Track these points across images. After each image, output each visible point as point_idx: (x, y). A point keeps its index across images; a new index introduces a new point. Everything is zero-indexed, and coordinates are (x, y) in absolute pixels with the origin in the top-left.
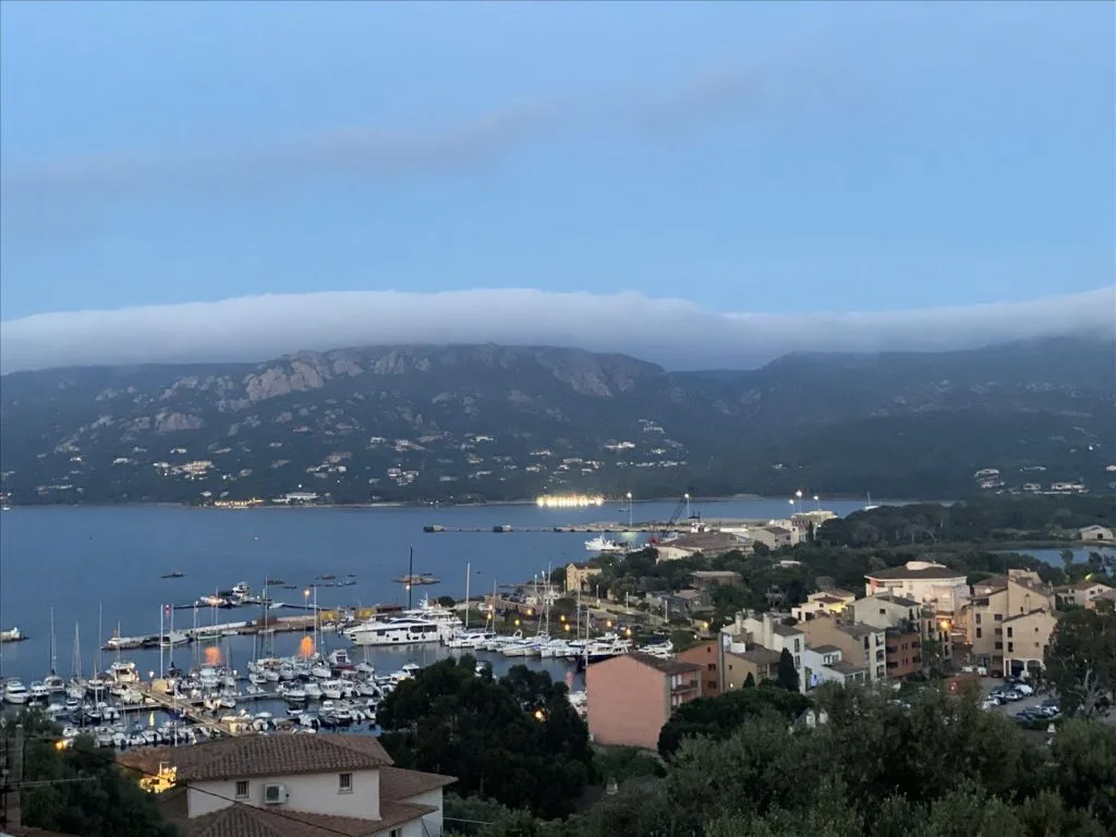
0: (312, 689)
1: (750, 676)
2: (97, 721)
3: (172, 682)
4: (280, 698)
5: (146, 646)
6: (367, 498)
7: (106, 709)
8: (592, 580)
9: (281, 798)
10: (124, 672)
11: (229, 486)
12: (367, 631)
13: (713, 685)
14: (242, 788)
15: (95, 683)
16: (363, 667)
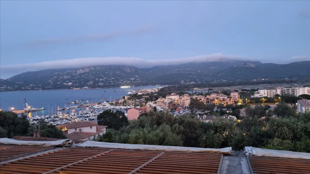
0: (88, 115)
1: (150, 110)
2: (56, 121)
3: (67, 115)
4: (83, 116)
5: (64, 110)
6: (96, 88)
7: (57, 119)
8: (129, 98)
9: (82, 130)
10: (60, 114)
11: (75, 86)
12: (96, 106)
13: (145, 111)
14: (76, 129)
15: (55, 115)
16: (96, 111)
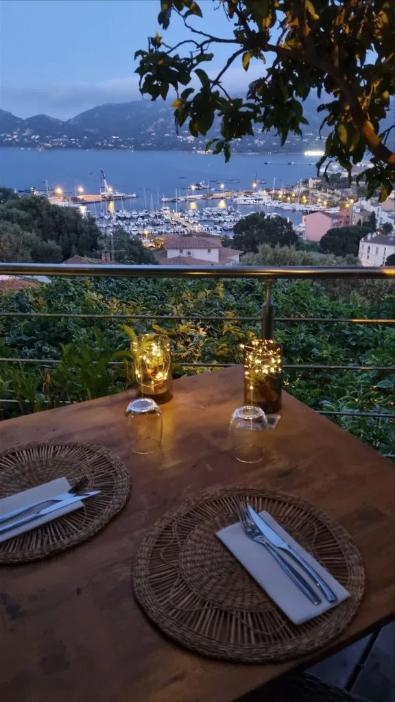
0: (221, 218)
1: (360, 221)
2: (158, 225)
3: (180, 214)
4: (212, 221)
5: (174, 201)
6: (247, 151)
7: (160, 221)
8: (317, 184)
9: (192, 255)
10: (166, 210)
11: (201, 145)
12: (241, 199)
13: (347, 222)
14: (181, 251)
15: (157, 213)
16: (238, 212)
